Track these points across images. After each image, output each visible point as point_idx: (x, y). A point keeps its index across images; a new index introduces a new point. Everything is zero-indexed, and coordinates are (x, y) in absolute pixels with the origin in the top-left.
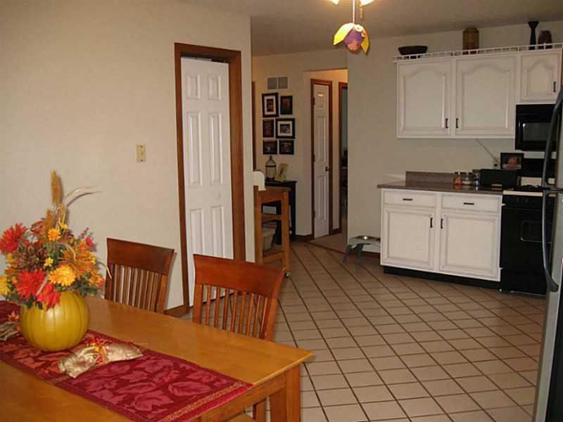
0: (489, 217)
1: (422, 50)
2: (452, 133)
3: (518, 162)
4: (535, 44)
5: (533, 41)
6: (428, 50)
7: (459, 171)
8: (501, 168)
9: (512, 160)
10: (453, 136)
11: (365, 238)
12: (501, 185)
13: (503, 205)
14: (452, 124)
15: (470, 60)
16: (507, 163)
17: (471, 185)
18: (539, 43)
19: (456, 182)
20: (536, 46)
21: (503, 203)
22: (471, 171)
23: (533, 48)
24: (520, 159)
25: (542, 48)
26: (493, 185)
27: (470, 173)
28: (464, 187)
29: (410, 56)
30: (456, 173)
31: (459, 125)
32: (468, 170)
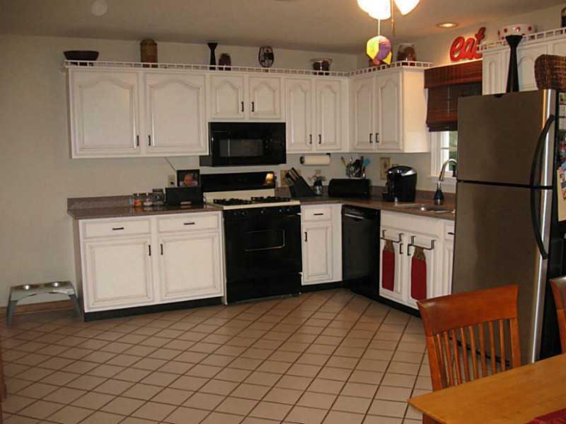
1: (92, 56)
2: (144, 151)
3: (194, 178)
4: (215, 64)
5: (213, 62)
6: (99, 58)
7: (138, 192)
8: (178, 185)
9: (188, 177)
10: (143, 154)
11: (27, 287)
12: (189, 203)
14: (144, 141)
16: (183, 180)
17: (152, 206)
18: (220, 65)
19: (137, 205)
20: (216, 66)
22: (151, 192)
23: (214, 69)
24: (196, 175)
25: (221, 69)
26: (182, 203)
27: (151, 194)
28: (145, 209)
29: (79, 61)
30: (135, 195)
32: (148, 191)
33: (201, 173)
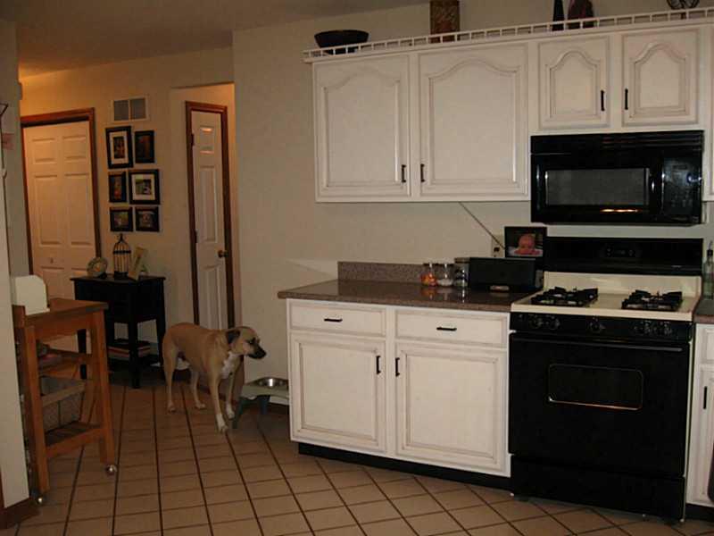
0: (486, 355)
1: (360, 37)
2: (413, 191)
3: (537, 243)
4: (562, 19)
5: (558, 15)
6: (369, 39)
7: (431, 260)
8: (507, 254)
9: (526, 240)
10: (416, 197)
11: (271, 382)
12: (507, 288)
13: (511, 331)
14: (413, 174)
15: (445, 54)
16: (516, 245)
17: (452, 286)
18: (569, 19)
19: (427, 281)
20: (565, 22)
21: (511, 328)
22: (453, 262)
23: (560, 28)
24: (541, 237)
25: (576, 26)
26: (492, 288)
27: (450, 266)
28: (441, 291)
29: (334, 48)
30: (427, 265)
31: (427, 176)
32: (448, 260)
33: (549, 234)
